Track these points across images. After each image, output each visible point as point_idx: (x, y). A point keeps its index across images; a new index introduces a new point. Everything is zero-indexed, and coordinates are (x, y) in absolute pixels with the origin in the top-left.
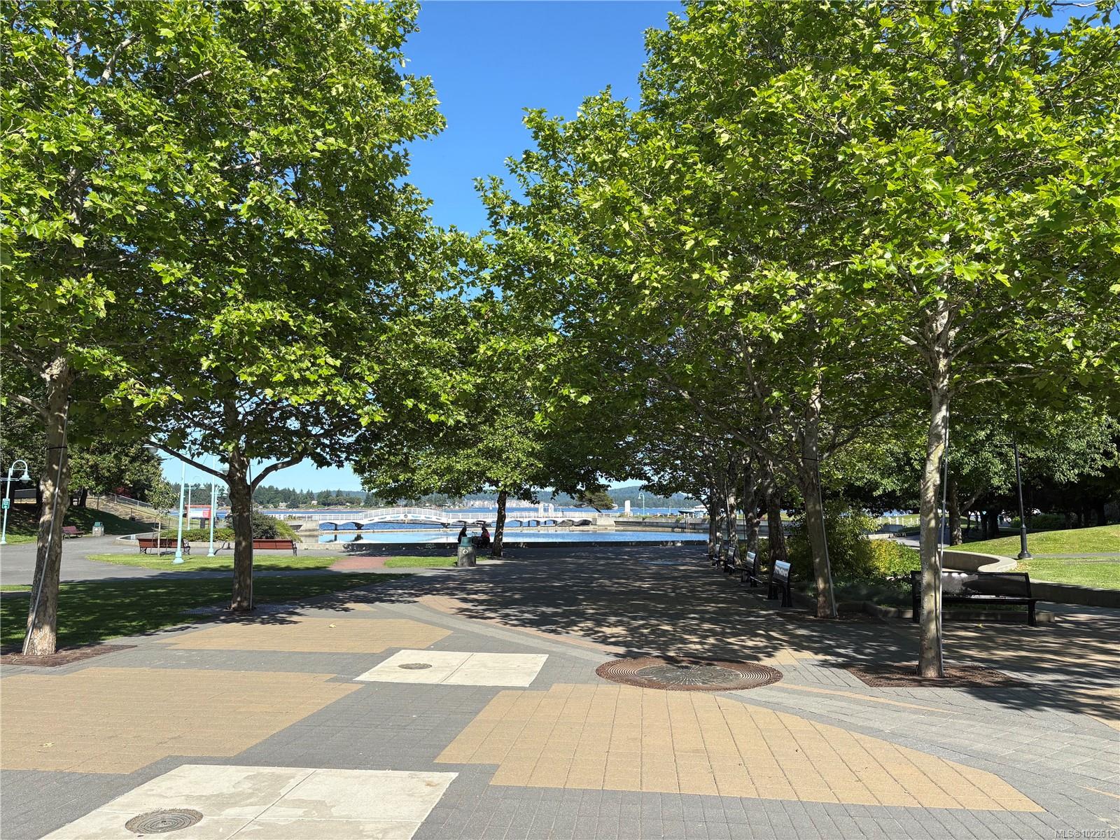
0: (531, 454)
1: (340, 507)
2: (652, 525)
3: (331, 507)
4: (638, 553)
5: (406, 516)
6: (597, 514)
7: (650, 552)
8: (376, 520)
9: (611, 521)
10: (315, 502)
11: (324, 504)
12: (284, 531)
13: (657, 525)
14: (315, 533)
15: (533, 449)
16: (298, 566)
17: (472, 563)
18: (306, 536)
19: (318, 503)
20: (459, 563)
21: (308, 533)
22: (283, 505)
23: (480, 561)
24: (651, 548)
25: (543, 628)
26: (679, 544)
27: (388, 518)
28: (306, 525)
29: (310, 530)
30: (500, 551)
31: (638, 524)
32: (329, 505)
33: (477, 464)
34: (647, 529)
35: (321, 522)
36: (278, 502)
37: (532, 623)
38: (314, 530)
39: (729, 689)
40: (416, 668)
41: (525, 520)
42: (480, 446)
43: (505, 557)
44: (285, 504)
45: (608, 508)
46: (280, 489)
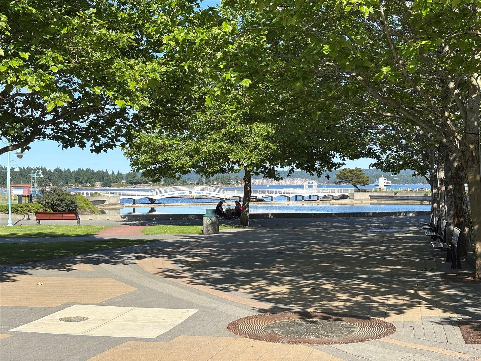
0: (268, 137)
1: (144, 186)
2: (403, 198)
3: (137, 185)
4: (370, 222)
5: (190, 192)
6: (354, 189)
7: (381, 222)
8: (166, 195)
9: (367, 196)
10: (124, 182)
11: (132, 183)
12: (85, 205)
13: (408, 199)
14: (117, 207)
15: (268, 132)
16: (70, 233)
17: (216, 231)
18: (109, 209)
19: (127, 183)
20: (205, 231)
21: (111, 207)
22: (98, 184)
23: (223, 229)
24: (384, 218)
25: (219, 286)
26: (411, 215)
27: (176, 194)
28: (109, 200)
29: (113, 204)
30: (248, 221)
31: (391, 197)
32: (135, 183)
33: (221, 147)
34: (399, 202)
35: (121, 198)
36: (94, 181)
37: (215, 282)
38: (115, 204)
39: (335, 343)
40: (75, 321)
41: (291, 195)
42: (224, 131)
43: (252, 226)
44: (100, 183)
45: (364, 184)
46: (96, 171)
